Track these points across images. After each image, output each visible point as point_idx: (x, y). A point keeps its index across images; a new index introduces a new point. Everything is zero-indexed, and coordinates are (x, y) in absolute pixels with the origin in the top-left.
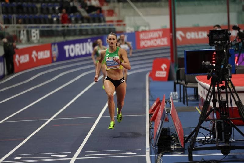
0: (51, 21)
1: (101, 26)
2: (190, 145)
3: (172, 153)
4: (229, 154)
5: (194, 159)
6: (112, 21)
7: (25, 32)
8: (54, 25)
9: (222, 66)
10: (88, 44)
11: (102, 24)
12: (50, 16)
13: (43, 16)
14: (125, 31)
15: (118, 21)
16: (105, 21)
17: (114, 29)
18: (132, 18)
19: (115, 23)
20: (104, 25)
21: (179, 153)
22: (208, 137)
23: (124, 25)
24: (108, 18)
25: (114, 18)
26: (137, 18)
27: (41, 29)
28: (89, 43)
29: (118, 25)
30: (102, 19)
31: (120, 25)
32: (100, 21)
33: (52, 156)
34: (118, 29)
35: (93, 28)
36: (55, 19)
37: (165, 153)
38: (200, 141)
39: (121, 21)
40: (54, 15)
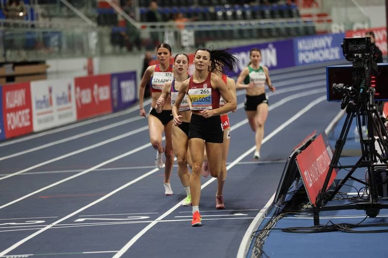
0: (214, 17)
1: (293, 22)
2: (316, 203)
3: (299, 214)
4: (377, 216)
5: (321, 223)
6: (310, 16)
7: (172, 34)
8: (218, 23)
9: (362, 90)
10: (268, 52)
11: (294, 20)
12: (212, 10)
13: (201, 9)
14: (331, 31)
15: (319, 15)
16: (299, 15)
17: (314, 28)
18: (343, 10)
19: (315, 18)
20: (297, 22)
21: (309, 214)
22: (362, 193)
23: (330, 21)
24: (303, 11)
25: (313, 11)
26: (350, 10)
27: (197, 29)
28: (271, 50)
29: (319, 21)
30: (294, 11)
31: (322, 21)
32: (291, 15)
33: (129, 218)
34: (320, 27)
35: (279, 26)
36: (220, 13)
37: (289, 214)
38: (349, 198)
39: (325, 15)
40: (218, 7)
